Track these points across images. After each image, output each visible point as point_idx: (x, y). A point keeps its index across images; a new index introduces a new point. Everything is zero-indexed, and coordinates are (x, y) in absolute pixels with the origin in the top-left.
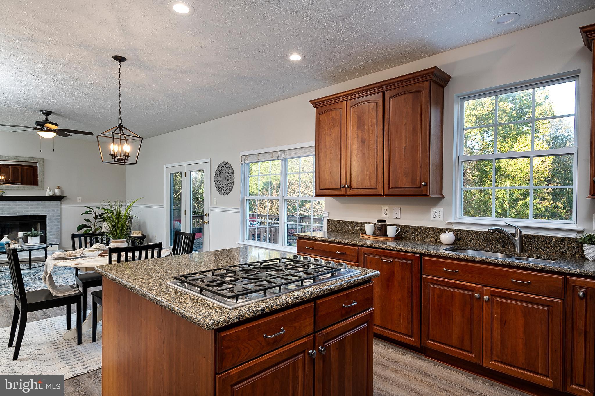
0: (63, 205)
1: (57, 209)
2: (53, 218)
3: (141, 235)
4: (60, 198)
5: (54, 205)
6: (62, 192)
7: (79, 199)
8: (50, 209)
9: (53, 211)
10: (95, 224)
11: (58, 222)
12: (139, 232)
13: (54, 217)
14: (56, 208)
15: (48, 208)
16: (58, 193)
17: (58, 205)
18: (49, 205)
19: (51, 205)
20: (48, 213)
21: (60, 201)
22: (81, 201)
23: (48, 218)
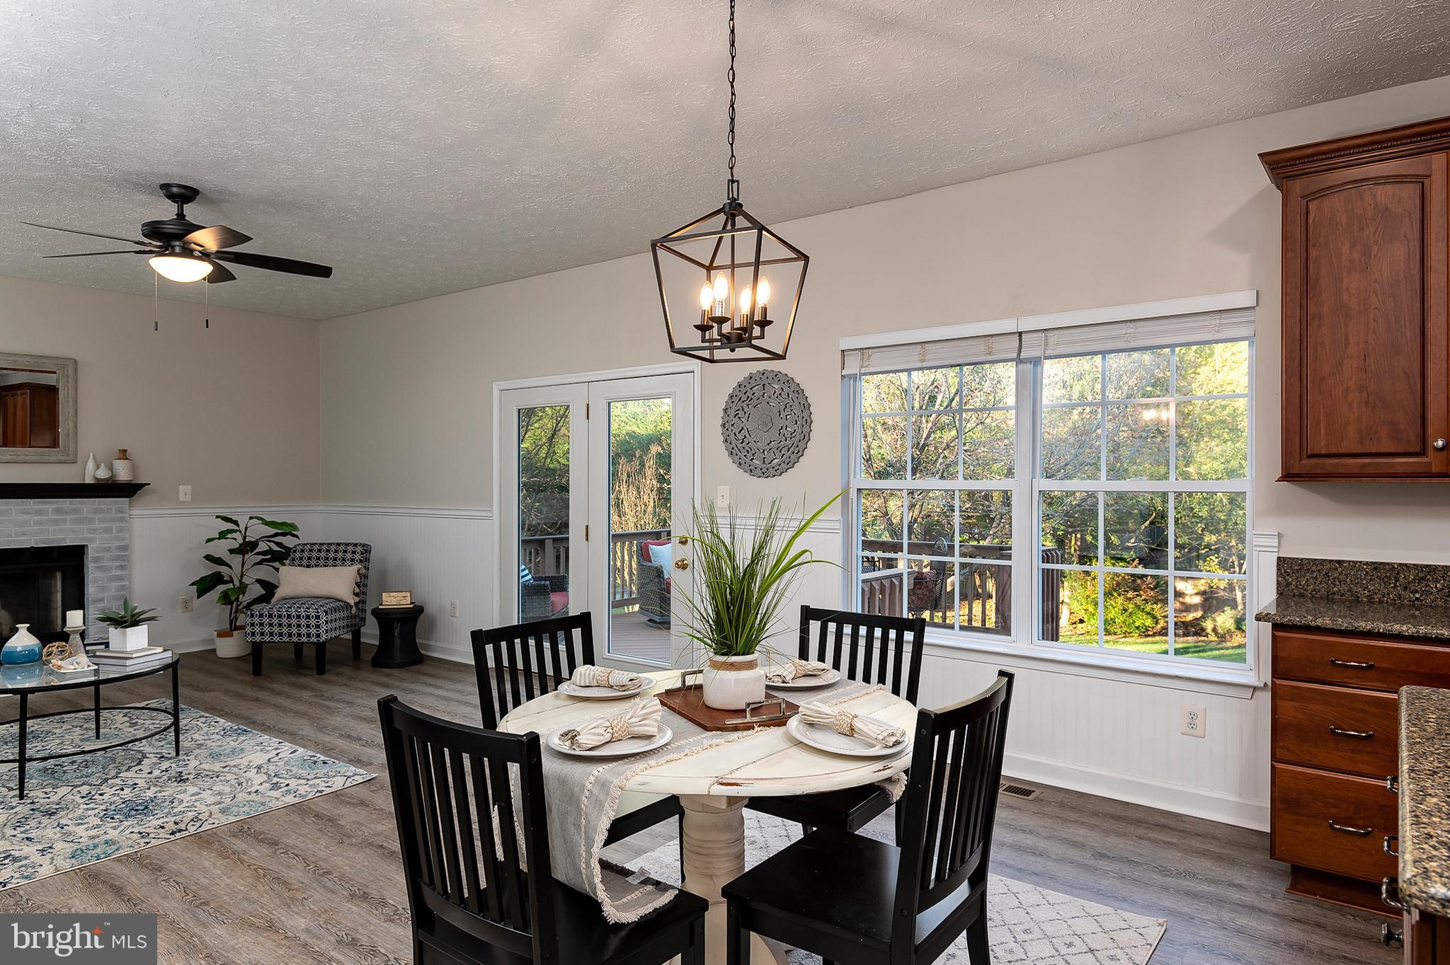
0: (134, 512)
1: (119, 524)
2: (107, 555)
3: (412, 603)
4: (129, 490)
5: (109, 511)
6: (134, 470)
7: (185, 492)
8: (97, 525)
9: (108, 530)
10: (242, 573)
11: (122, 566)
12: (404, 594)
13: (109, 550)
14: (116, 521)
15: (91, 520)
16: (123, 473)
17: (121, 512)
18: (96, 511)
19: (102, 511)
20: (92, 540)
21: (128, 499)
22: (188, 498)
23: (91, 554)
